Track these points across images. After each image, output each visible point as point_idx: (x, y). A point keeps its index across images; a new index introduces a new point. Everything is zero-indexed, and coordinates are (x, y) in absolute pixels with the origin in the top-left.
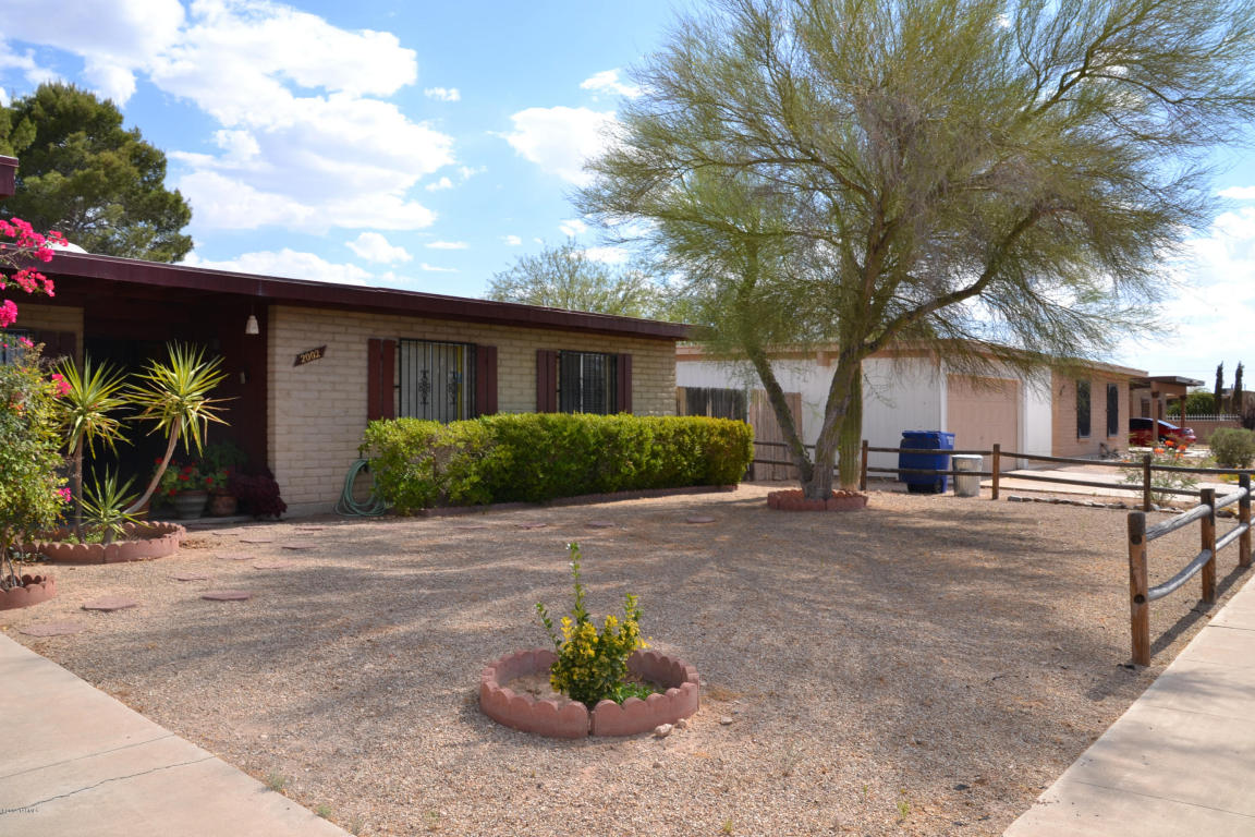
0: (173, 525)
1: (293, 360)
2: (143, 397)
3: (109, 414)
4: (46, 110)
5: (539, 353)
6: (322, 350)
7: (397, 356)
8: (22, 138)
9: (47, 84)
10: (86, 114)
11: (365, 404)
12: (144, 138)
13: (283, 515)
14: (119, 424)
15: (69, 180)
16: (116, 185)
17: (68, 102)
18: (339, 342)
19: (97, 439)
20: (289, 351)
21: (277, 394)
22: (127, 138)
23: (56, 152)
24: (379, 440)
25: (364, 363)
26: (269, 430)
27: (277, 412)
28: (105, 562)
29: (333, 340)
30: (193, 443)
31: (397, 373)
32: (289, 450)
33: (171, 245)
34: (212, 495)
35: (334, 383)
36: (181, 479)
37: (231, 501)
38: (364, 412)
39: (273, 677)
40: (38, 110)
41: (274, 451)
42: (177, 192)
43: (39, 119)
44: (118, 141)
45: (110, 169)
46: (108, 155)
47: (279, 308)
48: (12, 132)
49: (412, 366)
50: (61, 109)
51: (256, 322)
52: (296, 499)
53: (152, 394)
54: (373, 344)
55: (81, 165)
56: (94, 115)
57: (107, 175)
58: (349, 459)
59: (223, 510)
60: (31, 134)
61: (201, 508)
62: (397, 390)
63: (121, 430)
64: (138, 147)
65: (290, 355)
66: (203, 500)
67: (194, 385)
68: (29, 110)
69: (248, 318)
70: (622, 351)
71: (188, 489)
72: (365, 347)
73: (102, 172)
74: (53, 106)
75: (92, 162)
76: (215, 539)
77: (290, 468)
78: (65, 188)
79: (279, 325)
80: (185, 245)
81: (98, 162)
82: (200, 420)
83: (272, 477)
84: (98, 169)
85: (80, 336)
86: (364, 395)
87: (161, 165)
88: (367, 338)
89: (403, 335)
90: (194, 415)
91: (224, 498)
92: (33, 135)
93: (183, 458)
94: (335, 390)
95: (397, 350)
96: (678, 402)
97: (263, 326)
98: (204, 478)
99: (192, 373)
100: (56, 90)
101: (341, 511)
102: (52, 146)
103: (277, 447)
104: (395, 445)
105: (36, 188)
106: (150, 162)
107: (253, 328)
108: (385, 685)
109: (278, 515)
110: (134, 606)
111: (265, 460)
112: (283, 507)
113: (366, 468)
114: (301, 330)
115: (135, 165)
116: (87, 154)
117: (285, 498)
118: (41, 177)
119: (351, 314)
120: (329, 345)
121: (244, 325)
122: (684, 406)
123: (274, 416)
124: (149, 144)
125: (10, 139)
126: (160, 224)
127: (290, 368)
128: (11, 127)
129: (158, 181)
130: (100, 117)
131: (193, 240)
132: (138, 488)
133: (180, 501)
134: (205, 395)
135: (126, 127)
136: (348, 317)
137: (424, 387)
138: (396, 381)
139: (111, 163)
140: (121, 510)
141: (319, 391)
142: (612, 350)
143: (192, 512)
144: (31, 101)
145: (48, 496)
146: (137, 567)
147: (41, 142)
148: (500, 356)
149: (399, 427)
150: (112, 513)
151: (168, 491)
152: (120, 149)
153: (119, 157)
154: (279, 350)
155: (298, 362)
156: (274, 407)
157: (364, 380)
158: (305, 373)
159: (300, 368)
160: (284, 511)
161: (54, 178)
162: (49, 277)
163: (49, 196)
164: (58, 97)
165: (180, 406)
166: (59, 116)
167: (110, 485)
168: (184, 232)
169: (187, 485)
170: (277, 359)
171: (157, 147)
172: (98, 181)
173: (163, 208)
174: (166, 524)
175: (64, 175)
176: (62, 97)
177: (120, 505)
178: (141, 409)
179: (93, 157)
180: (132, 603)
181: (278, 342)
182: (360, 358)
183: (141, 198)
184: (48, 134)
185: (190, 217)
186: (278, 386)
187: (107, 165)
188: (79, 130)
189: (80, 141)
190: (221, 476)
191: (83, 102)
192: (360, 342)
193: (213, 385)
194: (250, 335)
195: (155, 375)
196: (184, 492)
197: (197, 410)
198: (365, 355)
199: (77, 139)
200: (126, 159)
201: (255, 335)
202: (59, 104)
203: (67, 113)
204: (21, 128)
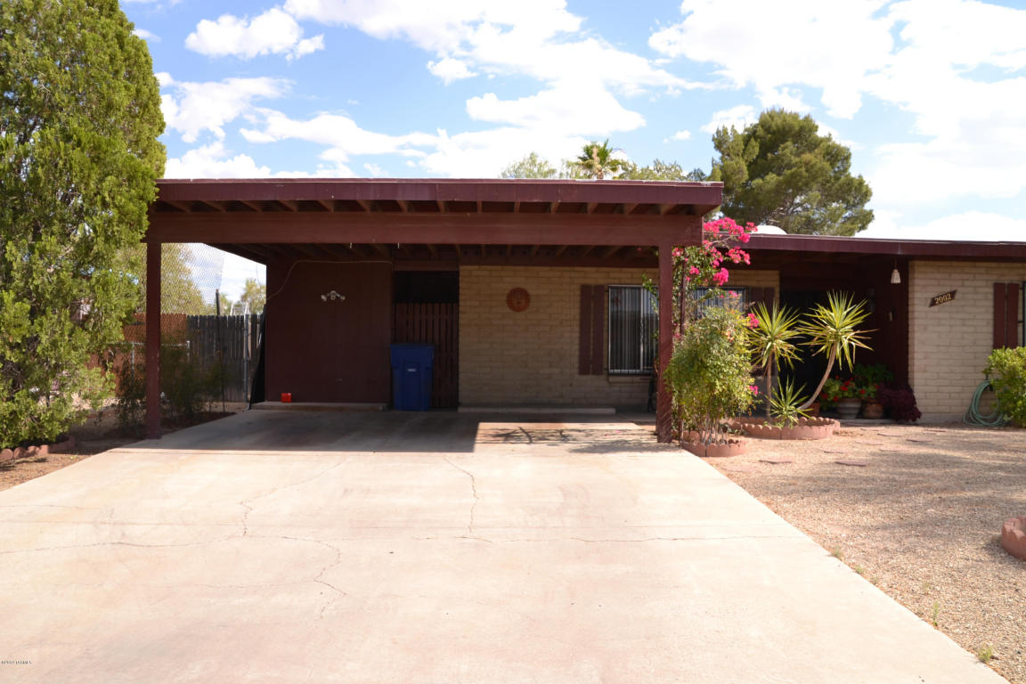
0: (832, 420)
1: (929, 302)
2: (812, 330)
3: (789, 341)
4: (766, 130)
6: (953, 294)
7: (1020, 297)
8: (750, 154)
9: (766, 112)
10: (791, 128)
11: (991, 336)
12: (834, 139)
13: (918, 421)
14: (795, 348)
15: (781, 178)
16: (814, 178)
17: (780, 122)
18: (968, 287)
19: (781, 359)
20: (925, 295)
21: (916, 328)
22: (822, 140)
23: (773, 160)
24: (1000, 365)
25: (991, 303)
26: (910, 356)
27: (916, 342)
28: (781, 439)
29: (963, 286)
30: (845, 362)
31: (1020, 311)
32: (925, 371)
33: (857, 218)
34: (864, 403)
35: (963, 319)
36: (842, 389)
37: (879, 408)
38: (991, 342)
39: (861, 508)
40: (760, 132)
41: (913, 372)
42: (860, 176)
43: (761, 138)
44: (814, 144)
45: (809, 167)
46: (807, 156)
47: (917, 263)
48: (744, 150)
50: (775, 128)
51: (898, 274)
52: (930, 409)
53: (817, 328)
54: (998, 288)
55: (789, 166)
56: (797, 128)
57: (807, 171)
58: (977, 381)
59: (873, 414)
60: (755, 149)
61: (856, 412)
62: (1021, 324)
63: (796, 352)
64: (829, 146)
65: (926, 299)
66: (857, 405)
67: (848, 321)
68: (755, 132)
69: (892, 272)
71: (847, 397)
72: (991, 290)
73: (803, 169)
74: (770, 127)
75: (797, 163)
76: (862, 432)
77: (926, 385)
78: (779, 184)
79: (916, 275)
80: (866, 219)
81: (801, 162)
82: (850, 346)
83: (911, 391)
84: (801, 167)
85: (777, 290)
86: (990, 329)
87: (847, 158)
88: (993, 282)
90: (845, 342)
91: (874, 406)
92: (757, 150)
93: (840, 373)
94: (964, 325)
95: (1021, 292)
97: (905, 277)
98: (859, 390)
99: (845, 313)
100: (771, 115)
101: (969, 421)
102: (769, 155)
103: (916, 368)
104: (1014, 368)
105: (760, 187)
106: (838, 156)
107: (896, 278)
108: (939, 522)
109: (914, 420)
110: (790, 462)
111: (907, 379)
112: (919, 414)
113: (990, 388)
114: (935, 279)
115: (828, 160)
116: (793, 157)
117: (921, 409)
118: (763, 178)
119: (978, 264)
120: (959, 289)
121: (890, 276)
123: (913, 345)
124: (838, 143)
125: (742, 156)
126: (848, 202)
127: (927, 308)
128: (743, 147)
129: (846, 170)
130: (802, 128)
131: (874, 213)
132: (808, 393)
133: (841, 405)
134: (855, 329)
135: (821, 133)
136: (975, 267)
138: (1020, 318)
139: (810, 161)
140: (796, 406)
141: (951, 326)
143: (850, 414)
144: (756, 126)
145: (744, 391)
146: (800, 443)
147: (762, 154)
149: (1019, 355)
150: (790, 409)
151: (832, 398)
152: (816, 150)
153: (816, 157)
154: (917, 295)
155: (933, 303)
156: (913, 339)
157: (990, 316)
158: (939, 312)
159: (935, 308)
160: (919, 417)
161: (772, 178)
162: (746, 251)
163: (769, 192)
164: (773, 119)
165: (836, 336)
166: (773, 133)
167: (789, 390)
168: (867, 207)
169: (846, 394)
170: (916, 302)
171: (844, 145)
172: (801, 176)
173: (850, 190)
174: (828, 419)
175: (779, 175)
176: (775, 119)
177: (795, 404)
178: (811, 338)
179: (797, 159)
180: (790, 460)
181: (916, 288)
182: (987, 299)
183: (833, 184)
184: (767, 147)
185: (871, 195)
186: (917, 322)
187: (807, 164)
188: (787, 141)
189: (788, 149)
190: (872, 389)
191: (790, 121)
192: (987, 287)
193: (859, 321)
194: (894, 284)
195: (819, 314)
196: (844, 399)
197: (848, 338)
198: (991, 297)
199: (786, 147)
200: (821, 157)
201: (898, 284)
202: (773, 124)
203: (779, 130)
204: (749, 147)
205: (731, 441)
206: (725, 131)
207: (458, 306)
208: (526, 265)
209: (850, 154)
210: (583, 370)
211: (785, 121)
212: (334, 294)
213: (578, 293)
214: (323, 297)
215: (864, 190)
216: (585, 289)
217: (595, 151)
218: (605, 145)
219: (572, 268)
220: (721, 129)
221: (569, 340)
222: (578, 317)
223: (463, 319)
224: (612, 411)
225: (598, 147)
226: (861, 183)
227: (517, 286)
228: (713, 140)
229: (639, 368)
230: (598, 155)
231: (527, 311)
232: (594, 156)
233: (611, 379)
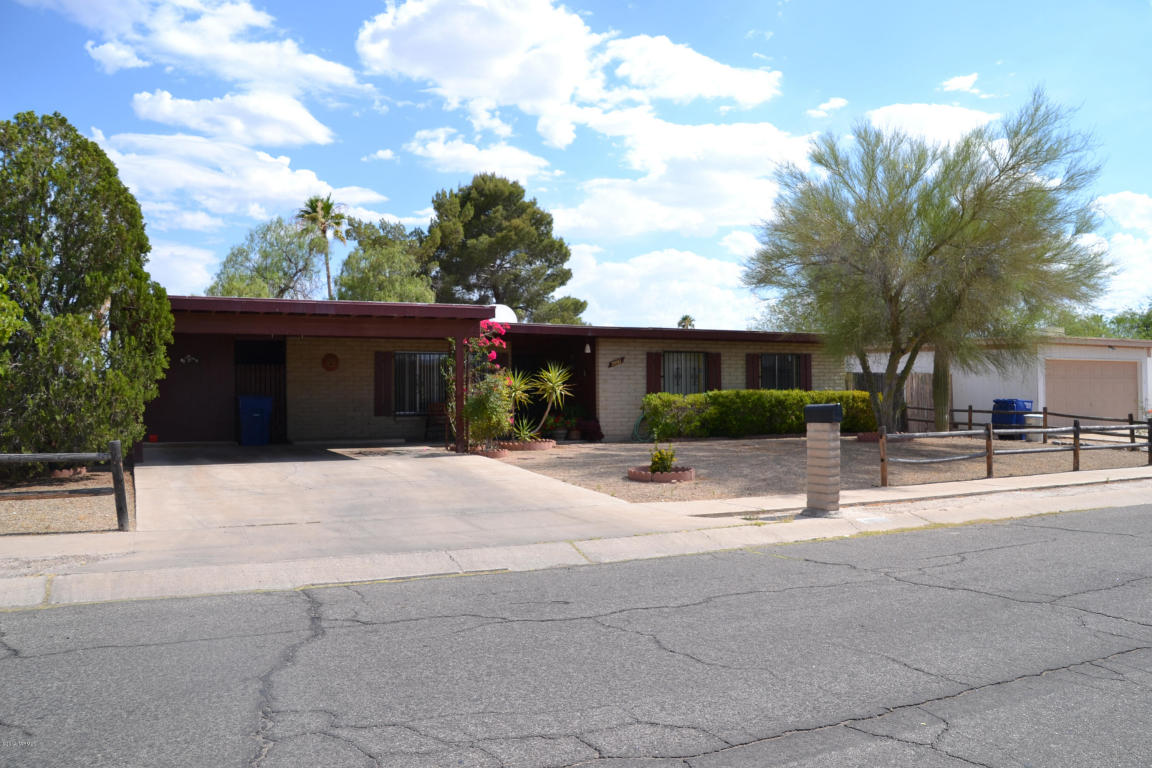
0: (551, 440)
1: (608, 364)
2: (538, 384)
3: (525, 392)
4: (478, 193)
5: (748, 355)
6: (622, 359)
7: (662, 361)
8: (466, 216)
9: (478, 175)
10: (502, 193)
11: (645, 386)
12: (538, 205)
13: (603, 440)
14: (529, 396)
15: (493, 239)
16: (521, 240)
17: (492, 186)
18: (632, 355)
19: (520, 401)
20: (606, 360)
21: (601, 382)
22: (528, 207)
23: (485, 222)
24: (649, 404)
25: (644, 365)
27: (601, 390)
28: (524, 450)
29: (628, 354)
30: (558, 404)
31: (662, 370)
32: (606, 409)
33: (557, 276)
34: (569, 430)
35: (629, 375)
36: (555, 422)
37: (578, 433)
38: (645, 390)
40: (474, 194)
41: (599, 410)
42: (561, 239)
43: (475, 200)
44: (522, 209)
45: (518, 230)
46: (516, 222)
47: (600, 340)
48: (461, 212)
49: (671, 366)
50: (487, 192)
51: (589, 347)
52: (609, 432)
53: (541, 383)
54: (649, 356)
55: (500, 228)
56: (507, 193)
57: (516, 234)
58: (636, 414)
59: (574, 437)
60: (470, 211)
61: (563, 436)
62: (663, 378)
63: (529, 399)
64: (534, 212)
65: (606, 362)
66: (565, 432)
67: (559, 379)
68: (469, 193)
69: (585, 346)
70: (805, 352)
71: (559, 427)
72: (645, 357)
73: (513, 233)
74: (483, 190)
75: (507, 226)
76: (568, 447)
77: (607, 418)
78: (491, 245)
79: (600, 348)
80: (564, 277)
81: (510, 226)
82: (561, 394)
83: (598, 422)
84: (511, 231)
85: (510, 354)
86: (645, 381)
87: (550, 222)
88: (646, 352)
89: (666, 349)
90: (558, 392)
91: (575, 431)
92: (472, 213)
93: (555, 411)
94: (629, 379)
95: (662, 358)
96: (847, 382)
97: (593, 349)
98: (566, 422)
99: (558, 374)
100: (484, 179)
101: (632, 439)
102: (483, 217)
103: (601, 407)
104: (655, 406)
105: (474, 247)
106: (543, 221)
107: (588, 350)
109: (599, 439)
111: (595, 414)
112: (602, 436)
113: (644, 419)
114: (612, 350)
115: (533, 225)
116: (503, 221)
117: (604, 433)
118: (477, 240)
119: (637, 340)
120: (626, 356)
121: (584, 349)
122: (851, 385)
123: (599, 392)
124: (542, 209)
125: (459, 217)
126: (550, 262)
127: (607, 369)
128: (460, 208)
129: (548, 234)
130: (511, 194)
131: (572, 271)
132: (536, 423)
133: (556, 432)
134: (563, 383)
135: (527, 198)
136: (635, 343)
137: (678, 376)
138: (662, 374)
139: (518, 226)
140: (529, 432)
141: (622, 380)
142: (798, 352)
143: (561, 437)
144: (470, 189)
145: (507, 421)
146: (535, 451)
147: (477, 216)
148: (722, 358)
149: (659, 398)
150: (526, 434)
151: (550, 427)
152: (524, 216)
153: (523, 222)
154: (601, 360)
155: (610, 365)
156: (599, 388)
157: (644, 373)
158: (614, 371)
159: (612, 369)
160: (603, 438)
161: (485, 239)
163: (481, 251)
164: (485, 183)
165: (553, 388)
166: (486, 196)
167: (525, 422)
168: (566, 266)
169: (557, 425)
170: (600, 365)
171: (546, 211)
172: (511, 239)
173: (552, 251)
174: (548, 440)
175: (490, 236)
176: (487, 183)
177: (529, 430)
178: (537, 389)
179: (507, 223)
181: (600, 356)
182: (642, 362)
183: (537, 246)
184: (481, 210)
185: (569, 256)
186: (601, 377)
187: (516, 228)
188: (498, 205)
189: (499, 211)
190: (574, 421)
191: (500, 185)
192: (642, 354)
193: (566, 379)
194: (587, 353)
195: (543, 375)
197: (560, 390)
198: (645, 361)
199: (497, 211)
200: (527, 222)
201: (589, 353)
202: (486, 188)
203: (491, 195)
204: (465, 209)
205: (500, 451)
206: (444, 193)
207: (285, 367)
209: (552, 220)
210: (379, 411)
211: (496, 186)
212: (189, 358)
213: (373, 355)
214: (182, 360)
215: (564, 251)
216: (378, 354)
217: (320, 205)
218: (328, 199)
220: (440, 192)
221: (367, 392)
222: (373, 375)
223: (289, 377)
224: (403, 441)
225: (322, 201)
226: (561, 245)
228: (433, 201)
229: (415, 410)
230: (322, 209)
231: (337, 370)
232: (319, 209)
233: (398, 419)
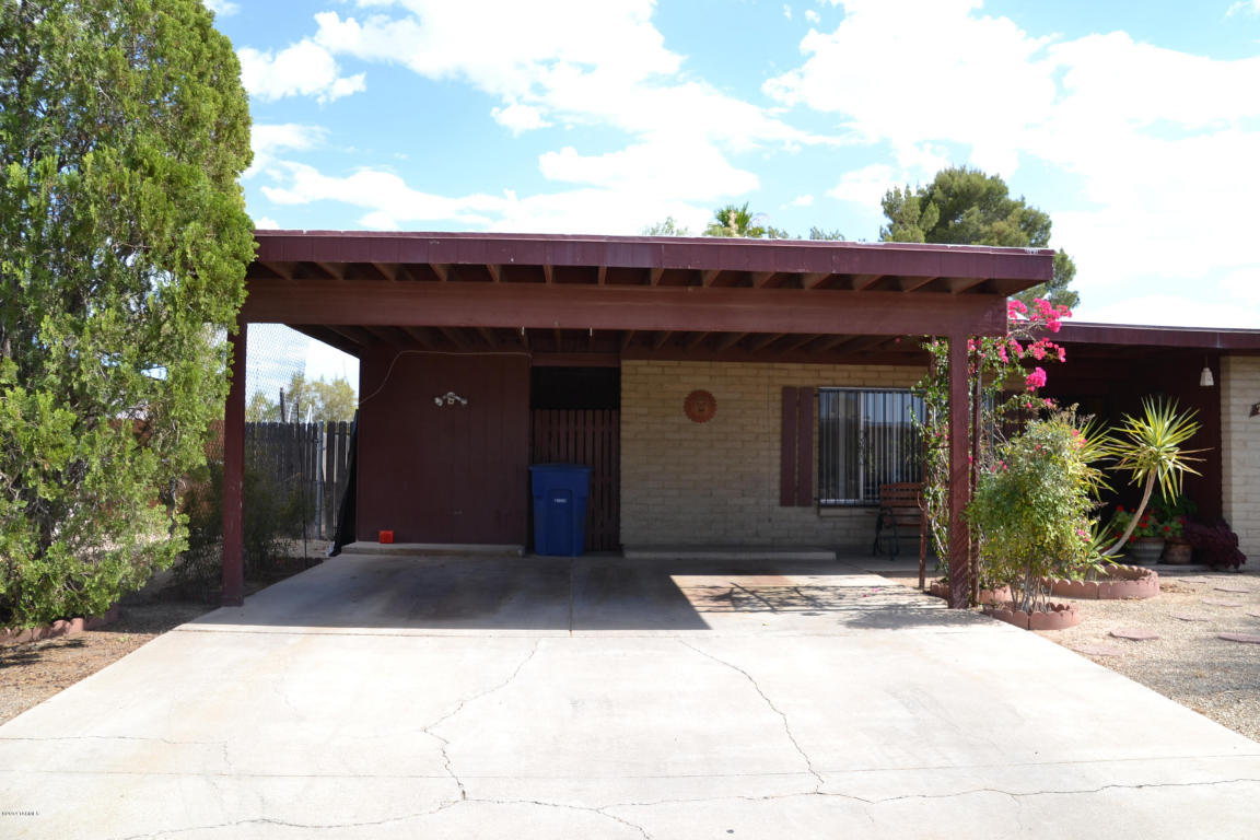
0: (1149, 571)
1: (1249, 409)
3: (1094, 464)
4: (944, 192)
8: (928, 221)
9: (943, 170)
10: (978, 190)
12: (1028, 204)
13: (1241, 567)
14: (1101, 474)
17: (962, 182)
20: (1246, 401)
21: (1233, 445)
22: (1015, 206)
23: (955, 227)
26: (1224, 481)
27: (1234, 462)
32: (1246, 501)
33: (1057, 302)
34: (1168, 544)
36: (1141, 526)
37: (1187, 550)
40: (939, 194)
41: (1230, 502)
42: (1062, 250)
43: (939, 202)
44: (1006, 211)
45: (1002, 238)
46: (999, 225)
47: (1233, 359)
48: (921, 216)
50: (957, 190)
51: (1210, 374)
52: (1253, 551)
53: (1129, 446)
56: (984, 190)
59: (1178, 558)
60: (934, 214)
61: (1158, 556)
63: (1102, 478)
64: (1025, 212)
65: (1246, 406)
66: (1159, 547)
67: (1167, 438)
68: (931, 194)
69: (1202, 371)
71: (1148, 537)
73: (996, 241)
74: (950, 188)
75: (986, 233)
76: (1184, 585)
77: (1247, 520)
79: (1233, 376)
80: (1070, 300)
81: (991, 232)
82: (1175, 471)
83: (1228, 527)
84: (992, 238)
87: (1047, 227)
90: (1168, 466)
91: (1181, 547)
92: (937, 217)
97: (1216, 378)
98: (1161, 526)
99: (1167, 424)
100: (951, 174)
102: (951, 223)
103: (1234, 498)
106: (1036, 225)
107: (1208, 379)
109: (1237, 566)
110: (1157, 638)
111: (1220, 511)
112: (1243, 559)
114: (1257, 380)
115: (1024, 230)
116: (981, 226)
117: (1242, 548)
121: (1199, 378)
123: (1230, 466)
124: (1035, 208)
125: (918, 224)
126: (1048, 283)
127: (1246, 418)
128: (919, 213)
129: (1045, 242)
130: (990, 191)
131: (1079, 295)
133: (1138, 547)
134: (1180, 447)
135: (1013, 196)
139: (1003, 231)
140: (1101, 552)
143: (1150, 559)
144: (932, 188)
146: (1131, 604)
147: (943, 222)
150: (1093, 555)
152: (1010, 217)
153: (1010, 225)
154: (1234, 401)
155: (1255, 412)
156: (1230, 458)
159: (1257, 418)
160: (1244, 563)
164: (953, 179)
165: (1156, 457)
166: (955, 196)
168: (1071, 287)
169: (1146, 532)
170: (1233, 409)
171: (1042, 211)
174: (1142, 569)
176: (956, 179)
177: (1100, 548)
178: (1120, 460)
179: (987, 228)
180: (1155, 635)
181: (1232, 392)
184: (948, 214)
185: (1075, 273)
186: (1235, 436)
188: (972, 206)
189: (974, 215)
190: (1176, 525)
191: (974, 179)
194: (1205, 387)
195: (1132, 427)
196: (1143, 539)
197: (1171, 461)
199: (972, 214)
200: (1015, 226)
201: (1210, 387)
202: (955, 184)
203: (962, 192)
204: (927, 212)
205: (1061, 607)
206: (897, 193)
207: (619, 414)
208: (711, 360)
209: (1050, 222)
210: (786, 501)
211: (969, 181)
212: (451, 397)
213: (778, 397)
214: (438, 400)
215: (1068, 267)
216: (788, 392)
217: (733, 216)
218: (745, 210)
219: (770, 365)
220: (892, 190)
221: (767, 461)
222: (779, 429)
223: (626, 432)
224: (831, 555)
225: (736, 212)
226: (1064, 258)
227: (698, 388)
228: (883, 203)
229: (857, 497)
230: (736, 221)
231: (712, 420)
232: (731, 222)
233: (824, 512)
